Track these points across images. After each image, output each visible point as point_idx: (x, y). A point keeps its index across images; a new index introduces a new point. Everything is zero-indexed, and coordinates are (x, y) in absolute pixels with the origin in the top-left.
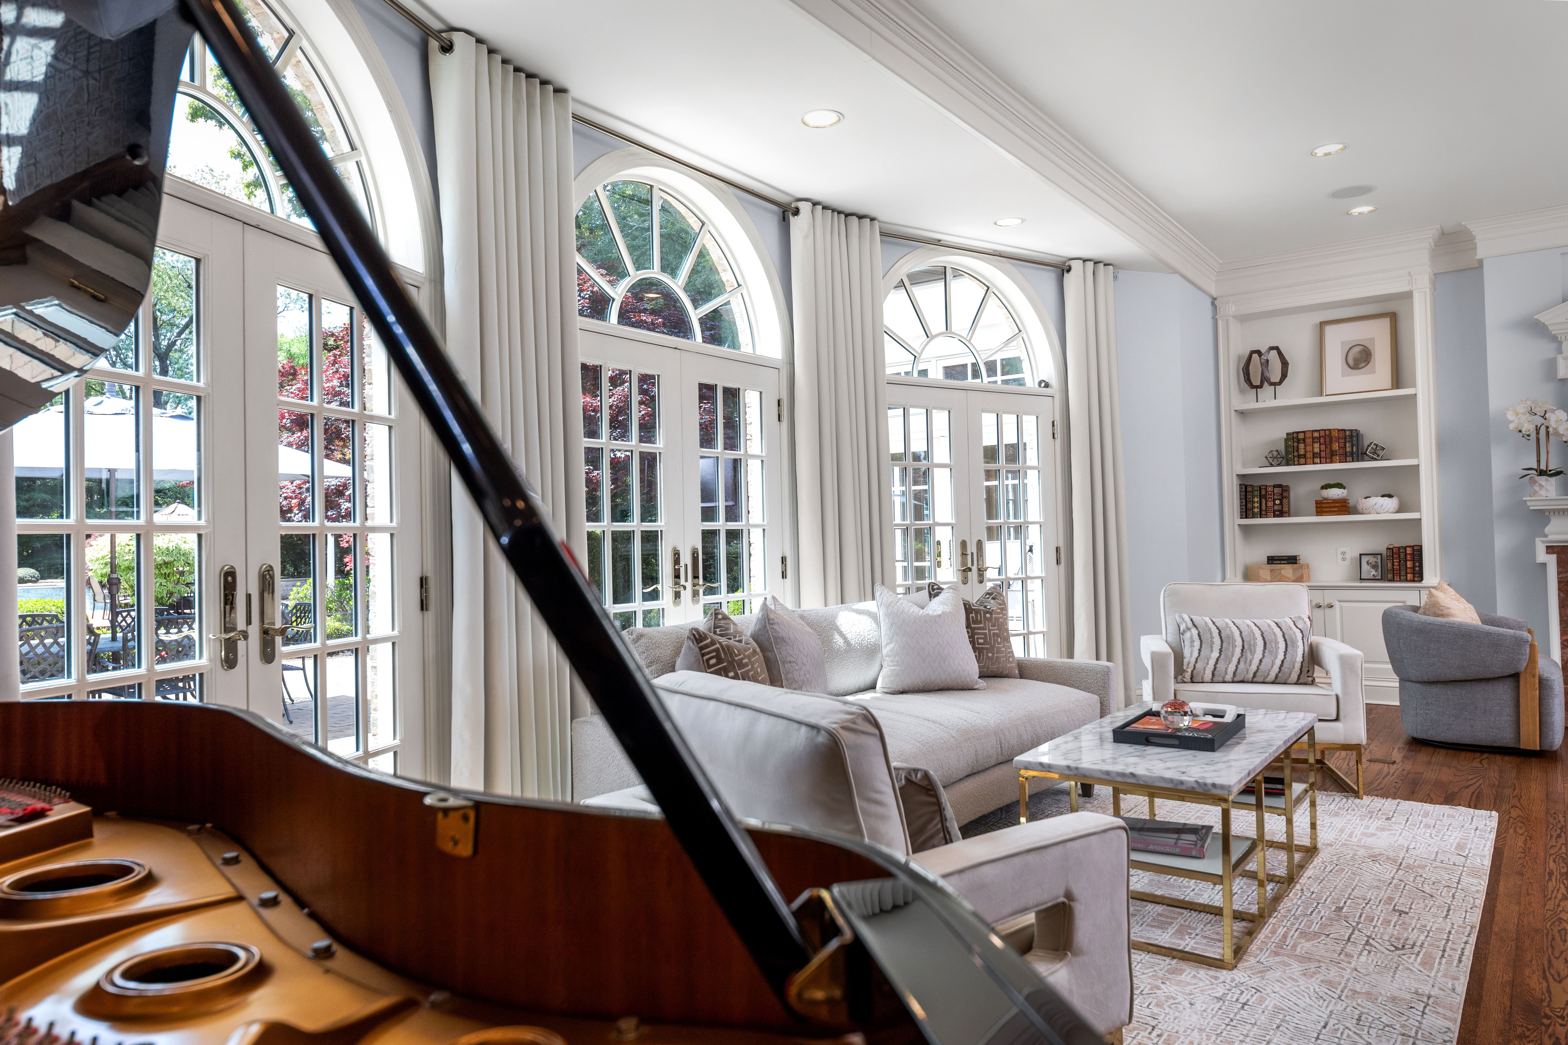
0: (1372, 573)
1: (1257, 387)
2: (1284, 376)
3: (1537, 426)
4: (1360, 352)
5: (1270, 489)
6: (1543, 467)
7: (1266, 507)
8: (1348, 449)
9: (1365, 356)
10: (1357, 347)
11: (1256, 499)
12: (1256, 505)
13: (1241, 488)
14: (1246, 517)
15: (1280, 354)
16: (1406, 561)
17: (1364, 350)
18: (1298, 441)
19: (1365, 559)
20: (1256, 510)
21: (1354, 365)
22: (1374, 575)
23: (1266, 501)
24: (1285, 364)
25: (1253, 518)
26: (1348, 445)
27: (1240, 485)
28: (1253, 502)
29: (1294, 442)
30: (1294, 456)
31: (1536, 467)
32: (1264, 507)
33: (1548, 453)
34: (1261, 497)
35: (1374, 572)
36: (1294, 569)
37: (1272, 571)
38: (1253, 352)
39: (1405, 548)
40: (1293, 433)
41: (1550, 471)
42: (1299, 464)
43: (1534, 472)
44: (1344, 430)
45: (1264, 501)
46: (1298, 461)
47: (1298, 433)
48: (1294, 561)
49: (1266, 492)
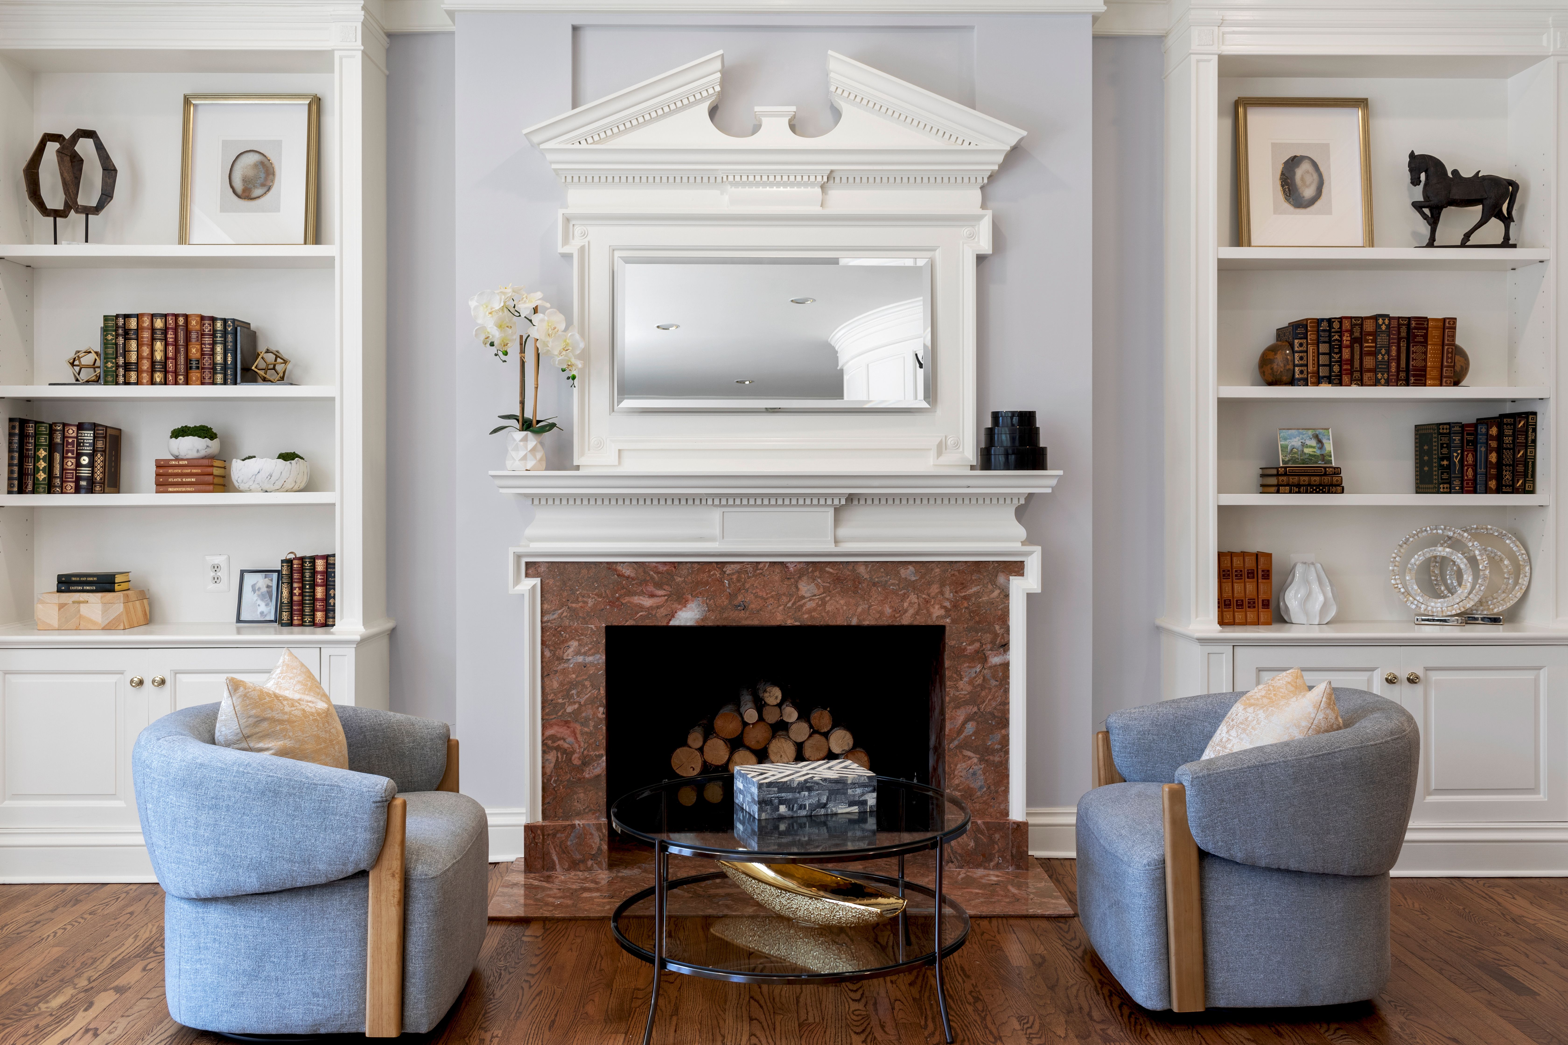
0: (260, 609)
1: (56, 214)
2: (107, 195)
3: (521, 337)
4: (255, 165)
5: (72, 432)
6: (528, 414)
7: (63, 469)
8: (219, 359)
9: (263, 175)
10: (251, 155)
11: (43, 453)
12: (42, 464)
13: (12, 428)
14: (21, 491)
15: (100, 147)
16: (313, 586)
17: (262, 163)
18: (126, 332)
19: (249, 579)
20: (42, 476)
21: (244, 191)
22: (262, 613)
23: (63, 458)
24: (109, 171)
25: (33, 492)
26: (219, 349)
27: (11, 420)
28: (36, 459)
29: (117, 336)
30: (117, 366)
31: (517, 413)
32: (57, 471)
33: (536, 388)
34: (52, 448)
35: (263, 607)
36: (104, 604)
37: (61, 606)
38: (48, 138)
39: (313, 559)
40: (117, 316)
41: (538, 422)
42: (126, 383)
43: (514, 422)
44: (213, 319)
45: (57, 456)
46: (124, 376)
47: (126, 317)
48: (108, 586)
49: (64, 437)
